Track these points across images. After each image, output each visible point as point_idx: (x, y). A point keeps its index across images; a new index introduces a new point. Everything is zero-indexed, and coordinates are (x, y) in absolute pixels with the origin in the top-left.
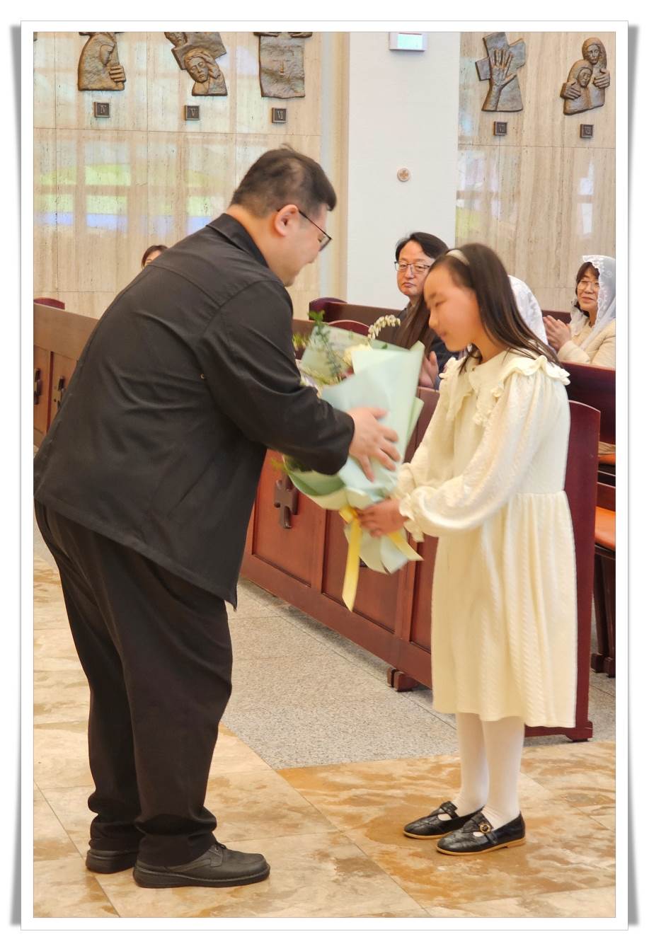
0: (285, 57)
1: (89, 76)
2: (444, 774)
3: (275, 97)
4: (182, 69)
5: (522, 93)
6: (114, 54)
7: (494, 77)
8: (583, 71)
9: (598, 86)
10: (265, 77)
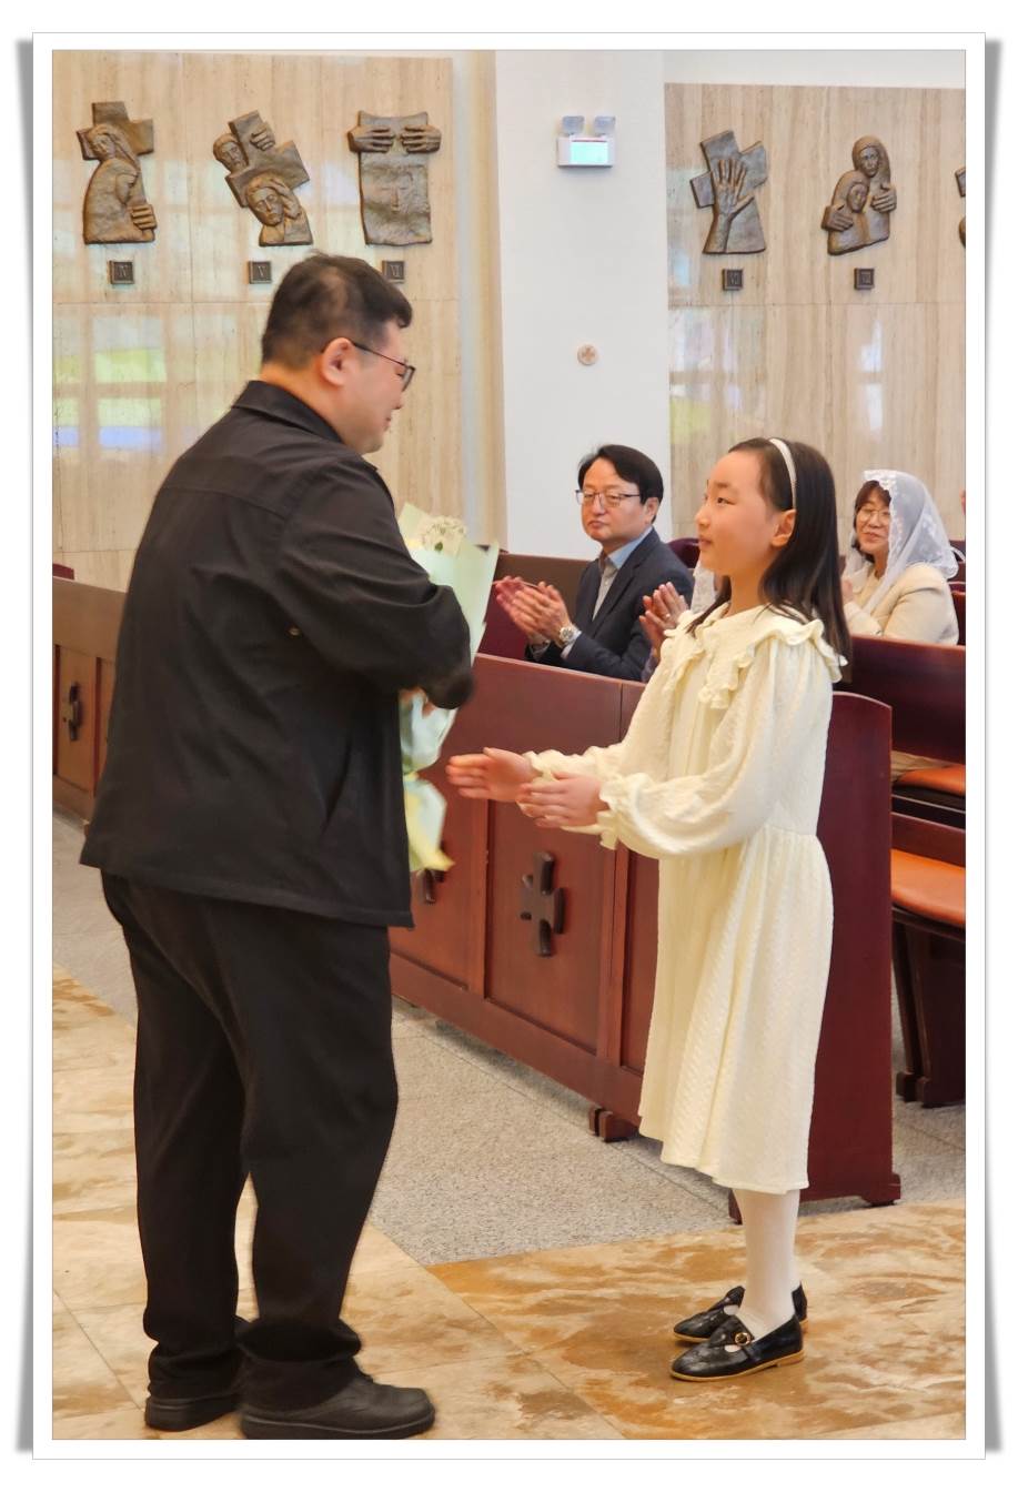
0: (400, 183)
1: (99, 221)
2: (679, 1262)
3: (386, 244)
4: (242, 206)
5: (763, 225)
6: (138, 186)
7: (721, 202)
8: (855, 188)
9: (879, 209)
10: (368, 213)
